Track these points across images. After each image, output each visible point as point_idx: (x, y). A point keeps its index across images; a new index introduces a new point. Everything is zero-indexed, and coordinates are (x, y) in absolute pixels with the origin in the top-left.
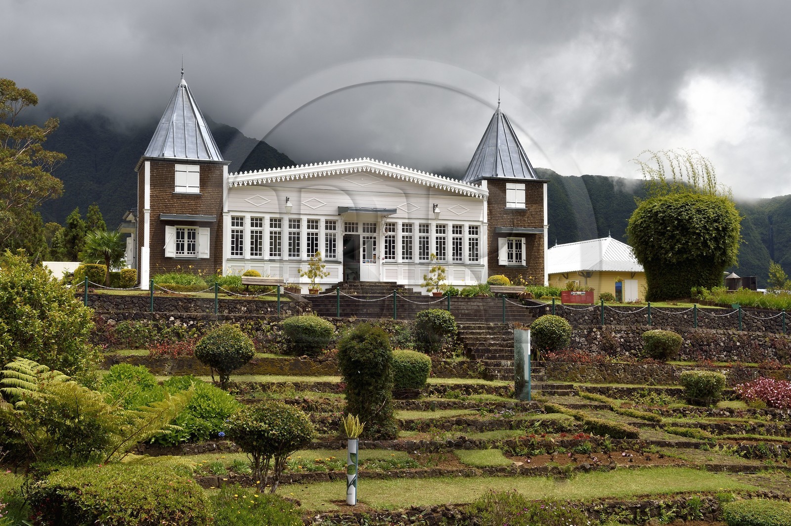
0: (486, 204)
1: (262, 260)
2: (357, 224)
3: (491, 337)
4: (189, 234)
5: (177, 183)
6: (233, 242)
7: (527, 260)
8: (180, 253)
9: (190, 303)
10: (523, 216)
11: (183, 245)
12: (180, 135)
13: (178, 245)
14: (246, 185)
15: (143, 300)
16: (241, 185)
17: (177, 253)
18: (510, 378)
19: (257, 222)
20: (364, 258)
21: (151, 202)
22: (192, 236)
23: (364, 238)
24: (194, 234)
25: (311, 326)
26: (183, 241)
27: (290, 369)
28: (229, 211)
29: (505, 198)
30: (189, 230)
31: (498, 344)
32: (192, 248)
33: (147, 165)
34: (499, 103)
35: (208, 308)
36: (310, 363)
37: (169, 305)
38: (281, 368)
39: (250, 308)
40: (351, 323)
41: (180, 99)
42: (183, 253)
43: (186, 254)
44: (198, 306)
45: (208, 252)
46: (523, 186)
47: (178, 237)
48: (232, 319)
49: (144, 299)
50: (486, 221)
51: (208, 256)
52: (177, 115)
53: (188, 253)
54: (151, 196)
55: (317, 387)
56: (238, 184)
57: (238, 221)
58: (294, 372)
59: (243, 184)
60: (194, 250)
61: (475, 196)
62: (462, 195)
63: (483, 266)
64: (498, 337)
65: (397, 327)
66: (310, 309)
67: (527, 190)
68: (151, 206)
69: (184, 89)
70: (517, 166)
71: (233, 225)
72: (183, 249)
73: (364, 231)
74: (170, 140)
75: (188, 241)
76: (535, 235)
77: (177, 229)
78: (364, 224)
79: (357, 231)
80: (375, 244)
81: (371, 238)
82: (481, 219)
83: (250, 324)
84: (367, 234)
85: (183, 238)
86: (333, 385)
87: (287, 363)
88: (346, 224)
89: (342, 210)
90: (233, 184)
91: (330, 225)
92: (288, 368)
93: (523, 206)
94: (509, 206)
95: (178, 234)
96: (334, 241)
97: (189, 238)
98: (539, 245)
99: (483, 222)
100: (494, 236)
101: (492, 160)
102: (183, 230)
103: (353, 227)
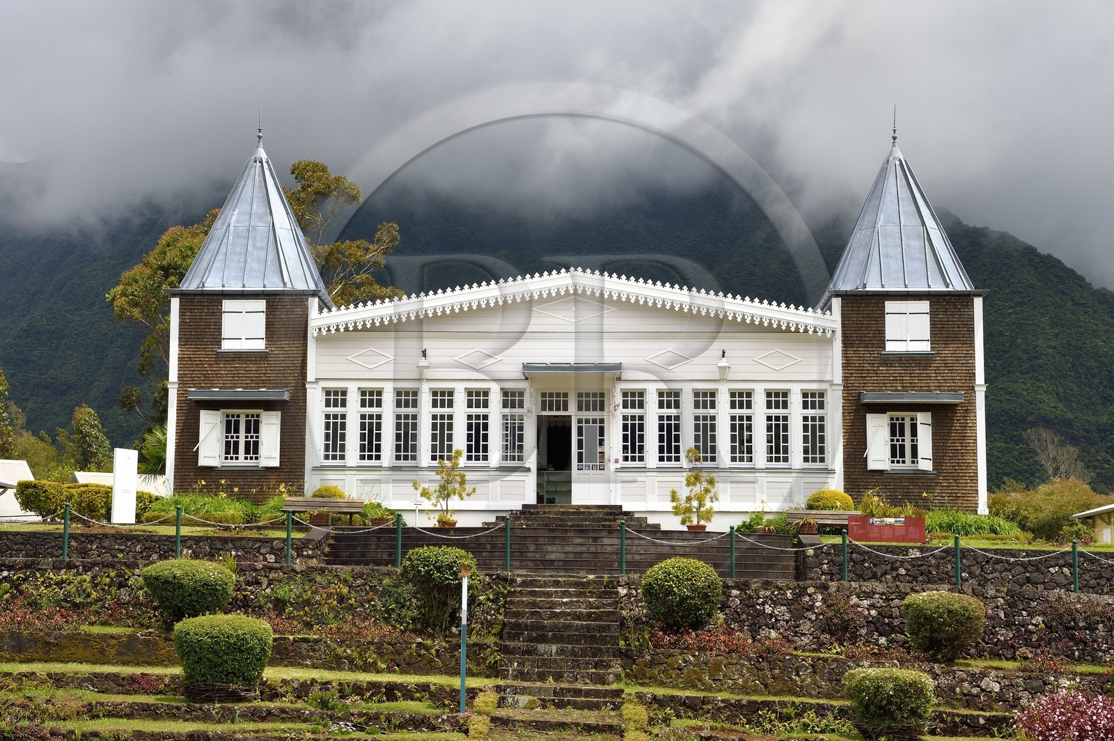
0: (838, 344)
1: (382, 468)
2: (566, 395)
4: (248, 423)
5: (225, 334)
6: (327, 436)
7: (937, 458)
8: (232, 458)
10: (926, 367)
11: (236, 444)
12: (238, 249)
13: (227, 444)
14: (342, 330)
16: (333, 332)
17: (226, 458)
19: (371, 398)
20: (580, 460)
21: (180, 369)
22: (253, 427)
23: (580, 421)
24: (257, 423)
26: (237, 437)
28: (317, 380)
29: (881, 332)
30: (247, 416)
32: (253, 448)
33: (175, 303)
34: (894, 138)
38: (102, 651)
41: (249, 183)
42: (237, 458)
43: (242, 461)
45: (277, 455)
46: (925, 306)
47: (228, 431)
50: (838, 379)
51: (276, 463)
52: (239, 213)
53: (246, 458)
54: (180, 359)
56: (329, 330)
57: (336, 397)
58: (125, 658)
59: (338, 330)
60: (256, 451)
61: (806, 331)
62: (779, 330)
63: (833, 472)
67: (933, 314)
68: (180, 377)
69: (258, 164)
70: (915, 266)
71: (327, 405)
72: (236, 451)
73: (580, 408)
74: (220, 257)
75: (247, 437)
76: (954, 406)
77: (227, 416)
78: (580, 395)
79: (566, 409)
80: (602, 434)
81: (594, 421)
82: (828, 378)
84: (585, 415)
85: (237, 431)
88: (544, 395)
89: (530, 371)
90: (320, 329)
91: (511, 399)
93: (925, 347)
94: (891, 347)
95: (228, 424)
96: (521, 428)
97: (248, 431)
98: (965, 427)
99: (831, 383)
100: (857, 413)
101: (862, 256)
102: (238, 416)
103: (558, 402)
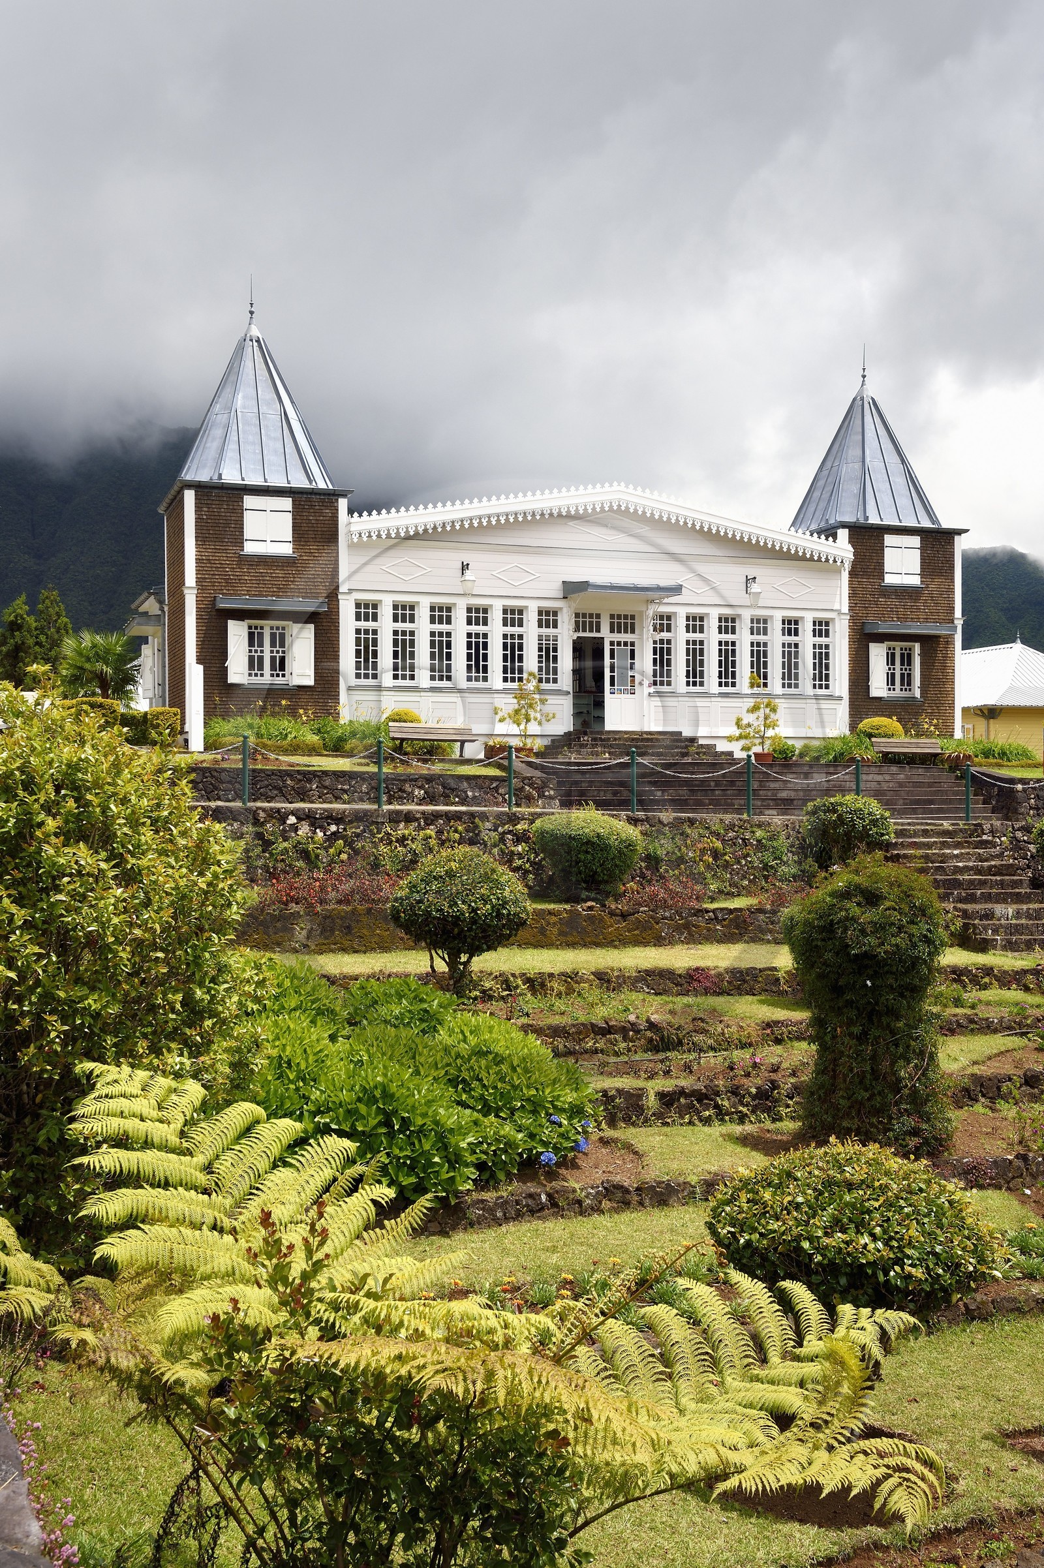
0: (845, 576)
1: (416, 689)
2: (598, 616)
3: (956, 852)
4: (273, 636)
5: (247, 534)
6: (358, 653)
7: (923, 688)
8: (256, 675)
9: (310, 781)
10: (916, 600)
11: (261, 659)
12: (251, 438)
13: (251, 659)
14: (384, 536)
15: (212, 776)
16: (374, 538)
17: (250, 675)
18: (1023, 946)
19: (403, 612)
20: (612, 684)
21: (198, 572)
22: (279, 640)
23: (612, 643)
24: (282, 636)
25: (598, 836)
26: (262, 652)
27: (562, 933)
28: (351, 591)
29: (881, 564)
30: (272, 628)
31: (971, 868)
32: (280, 665)
33: (189, 497)
34: (864, 376)
35: (345, 791)
36: (602, 920)
37: (267, 786)
38: (542, 931)
39: (431, 790)
40: (665, 825)
41: (249, 364)
42: (262, 675)
43: (267, 678)
44: (326, 787)
45: (311, 672)
46: (916, 541)
47: (251, 644)
48: (417, 820)
49: (215, 774)
50: (845, 609)
51: (310, 682)
52: (244, 397)
53: (272, 675)
54: (198, 561)
55: (645, 980)
56: (370, 536)
57: (368, 611)
58: (570, 939)
59: (379, 536)
60: (282, 668)
61: (827, 560)
62: (803, 558)
63: (840, 698)
64: (968, 854)
65: (759, 834)
66: (552, 792)
67: (923, 549)
68: (199, 581)
69: (255, 344)
70: (904, 501)
71: (358, 618)
72: (261, 668)
73: (612, 631)
74: (232, 446)
75: (272, 652)
76: (937, 637)
77: (250, 627)
78: (612, 616)
79: (598, 631)
80: (633, 657)
81: (626, 644)
82: (837, 607)
83: (456, 831)
84: (617, 637)
85: (261, 645)
86: (680, 976)
87: (553, 919)
88: (577, 615)
89: (571, 589)
90: (360, 534)
91: (548, 618)
92: (555, 931)
93: (916, 581)
94: (889, 579)
95: (251, 636)
96: (555, 650)
97: (273, 644)
98: (945, 657)
99: (839, 612)
100: (862, 639)
101: (855, 488)
102: (262, 628)
103: (591, 623)
